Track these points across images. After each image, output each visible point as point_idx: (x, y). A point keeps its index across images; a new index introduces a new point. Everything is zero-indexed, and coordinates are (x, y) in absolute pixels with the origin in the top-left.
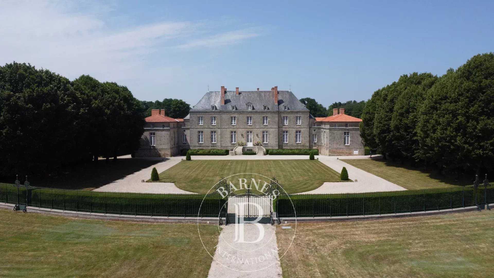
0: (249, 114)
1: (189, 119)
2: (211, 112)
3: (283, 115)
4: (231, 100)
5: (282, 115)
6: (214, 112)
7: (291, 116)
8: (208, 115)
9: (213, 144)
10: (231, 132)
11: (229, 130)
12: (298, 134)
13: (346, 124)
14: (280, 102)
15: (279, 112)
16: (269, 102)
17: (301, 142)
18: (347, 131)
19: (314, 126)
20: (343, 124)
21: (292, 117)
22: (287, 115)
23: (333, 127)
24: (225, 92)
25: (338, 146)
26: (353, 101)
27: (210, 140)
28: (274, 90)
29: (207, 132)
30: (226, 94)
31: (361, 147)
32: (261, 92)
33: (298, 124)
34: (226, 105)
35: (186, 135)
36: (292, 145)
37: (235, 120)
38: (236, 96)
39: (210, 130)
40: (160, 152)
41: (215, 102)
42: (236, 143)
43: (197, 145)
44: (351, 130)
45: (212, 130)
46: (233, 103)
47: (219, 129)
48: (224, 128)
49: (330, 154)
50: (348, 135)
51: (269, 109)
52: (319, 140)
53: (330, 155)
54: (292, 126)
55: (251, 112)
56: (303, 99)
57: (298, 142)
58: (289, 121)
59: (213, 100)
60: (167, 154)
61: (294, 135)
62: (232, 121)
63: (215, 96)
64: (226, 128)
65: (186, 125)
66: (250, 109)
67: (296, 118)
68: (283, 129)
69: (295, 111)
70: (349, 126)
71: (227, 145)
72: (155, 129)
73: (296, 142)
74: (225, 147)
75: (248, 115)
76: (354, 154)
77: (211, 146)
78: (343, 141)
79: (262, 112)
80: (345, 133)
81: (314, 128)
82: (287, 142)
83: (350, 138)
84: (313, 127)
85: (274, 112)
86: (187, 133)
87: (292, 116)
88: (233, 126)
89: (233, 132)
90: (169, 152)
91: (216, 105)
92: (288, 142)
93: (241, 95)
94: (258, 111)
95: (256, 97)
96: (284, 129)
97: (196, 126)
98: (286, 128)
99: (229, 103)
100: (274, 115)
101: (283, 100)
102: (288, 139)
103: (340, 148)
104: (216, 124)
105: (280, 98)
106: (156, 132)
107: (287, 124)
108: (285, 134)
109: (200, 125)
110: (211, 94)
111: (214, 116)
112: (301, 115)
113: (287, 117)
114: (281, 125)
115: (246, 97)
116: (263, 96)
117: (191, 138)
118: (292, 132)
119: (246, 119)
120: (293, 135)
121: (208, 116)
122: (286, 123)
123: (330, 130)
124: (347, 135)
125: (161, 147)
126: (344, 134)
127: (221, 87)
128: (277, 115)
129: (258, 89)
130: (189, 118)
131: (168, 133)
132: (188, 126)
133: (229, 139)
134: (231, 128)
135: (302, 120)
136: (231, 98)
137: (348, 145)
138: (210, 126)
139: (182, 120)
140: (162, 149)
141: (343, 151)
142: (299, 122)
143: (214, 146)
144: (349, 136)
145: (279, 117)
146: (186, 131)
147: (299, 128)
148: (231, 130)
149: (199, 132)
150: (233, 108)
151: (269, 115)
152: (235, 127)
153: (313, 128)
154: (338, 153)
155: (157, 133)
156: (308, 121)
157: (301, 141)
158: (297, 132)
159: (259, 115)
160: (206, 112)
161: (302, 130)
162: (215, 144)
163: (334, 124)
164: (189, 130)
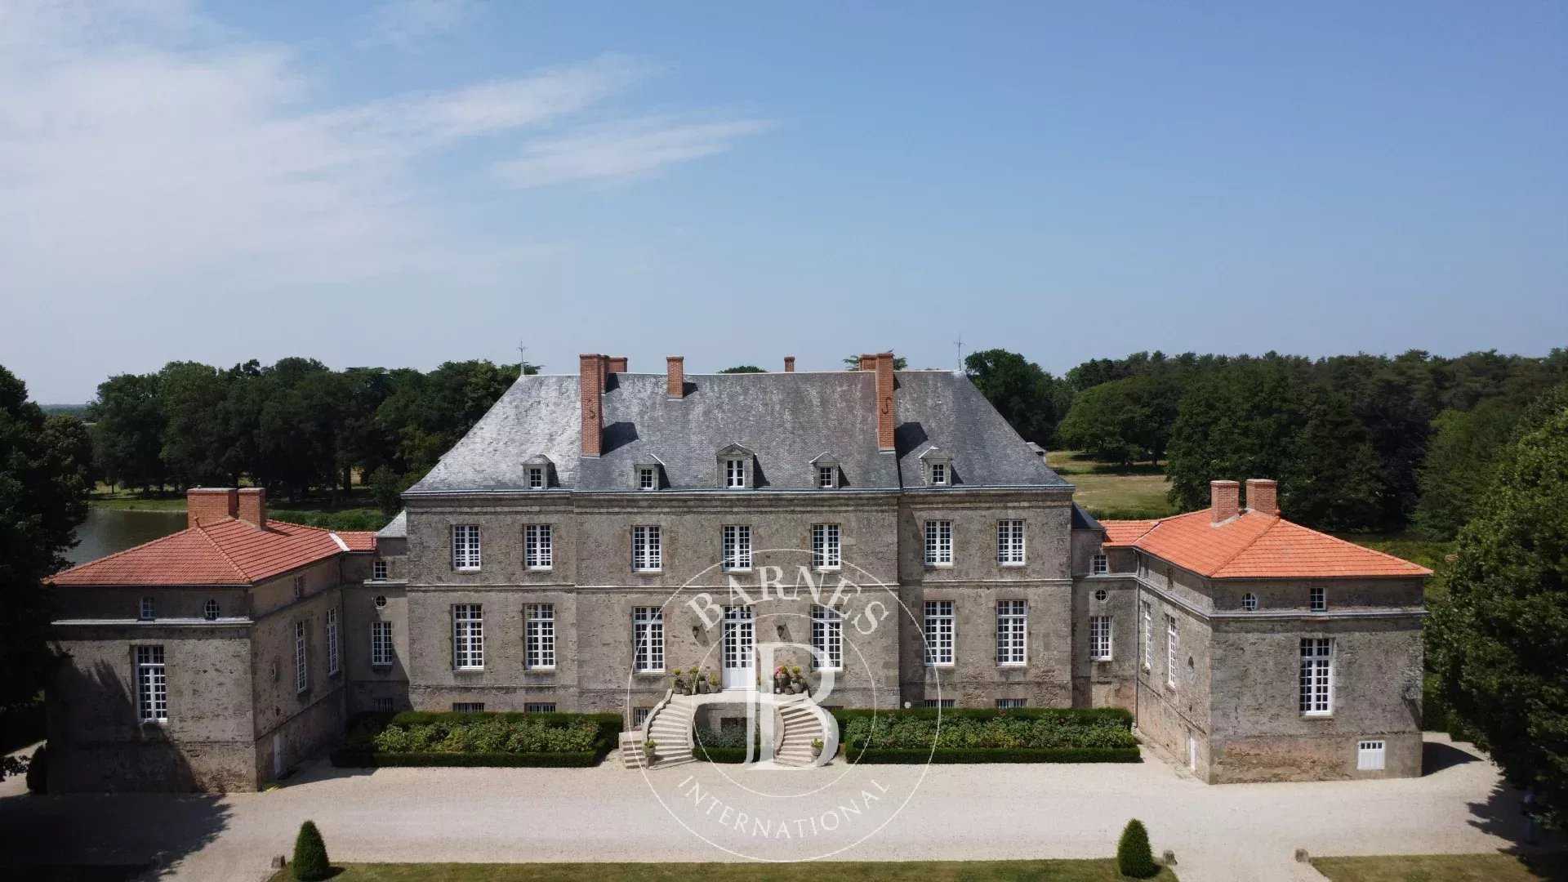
0: (732, 513)
1: (403, 539)
2: (526, 499)
3: (925, 515)
4: (638, 428)
5: (917, 514)
6: (539, 500)
7: (970, 520)
8: (506, 513)
9: (538, 675)
10: (638, 610)
11: (621, 604)
12: (1011, 615)
13: (1313, 591)
14: (907, 438)
15: (902, 502)
16: (846, 440)
17: (1024, 663)
18: (1320, 636)
19: (1097, 569)
20: (1292, 588)
21: (975, 526)
22: (950, 515)
23: (1232, 608)
24: (611, 383)
25: (1266, 725)
26: (1151, 355)
27: (517, 651)
28: (873, 367)
29: (502, 609)
30: (616, 392)
31: (1401, 727)
32: (808, 378)
33: (1010, 563)
34: (609, 456)
35: (388, 625)
36: (978, 682)
37: (655, 543)
38: (667, 405)
39: (516, 599)
40: (194, 763)
41: (551, 438)
42: (662, 671)
43: (450, 681)
44: (1346, 630)
45: (532, 598)
46: (647, 450)
47: (570, 591)
48: (595, 591)
49: (1219, 769)
50: (1323, 658)
51: (847, 484)
52: (1128, 646)
53: (1214, 780)
54: (975, 576)
55: (746, 502)
56: (981, 354)
57: (1011, 663)
58: (961, 547)
59: (543, 428)
60: (239, 776)
61: (990, 626)
62: (639, 552)
63: (557, 404)
64: (607, 591)
65: (389, 568)
66: (740, 482)
67: (995, 532)
68: (926, 591)
69: (994, 488)
70: (1330, 603)
71: (614, 686)
72: (161, 627)
73: (1001, 659)
74: (600, 694)
75: (730, 520)
76: (1359, 767)
77: (528, 689)
78: (1297, 694)
79: (811, 502)
80: (1305, 647)
81: (1099, 581)
82: (946, 664)
83: (1338, 674)
84: (1092, 575)
85: (874, 501)
86: (395, 611)
87: (976, 520)
88: (647, 577)
89: (649, 614)
90: (244, 763)
91: (554, 458)
92: (952, 664)
93: (696, 396)
94: (787, 494)
95: (777, 408)
96: (928, 593)
97: (440, 579)
98: (941, 586)
99: (626, 447)
100: (875, 517)
101: (925, 428)
102: (952, 648)
103: (1280, 738)
104: (549, 568)
105: (907, 412)
106: (170, 645)
107: (950, 564)
108: (938, 616)
109: (464, 573)
110: (534, 393)
111: (543, 519)
112: (1023, 514)
113: (946, 524)
114: (915, 568)
115: (720, 407)
116: (816, 402)
117: (413, 641)
118: (978, 608)
119: (718, 542)
120: (985, 623)
121: (509, 519)
122: (943, 557)
123: (1216, 629)
124: (1319, 653)
125: (204, 734)
126: (1298, 652)
127: (582, 357)
128: (892, 519)
129: (789, 361)
130: (404, 534)
131: (242, 647)
132: (401, 576)
133: (624, 651)
134: (631, 590)
135: (1030, 540)
136: (642, 414)
137: (1322, 713)
138: (519, 572)
139: (364, 540)
140: (208, 743)
141: (1295, 754)
142: (1016, 555)
143: (541, 689)
144: (1326, 664)
145: (905, 522)
146: (389, 601)
147: (1016, 584)
148: (636, 599)
149: (459, 610)
150: (645, 480)
151: (847, 518)
152: (657, 584)
153: (1093, 581)
154: (1266, 766)
155: (180, 651)
156: (1068, 545)
157: (1029, 659)
158: (1002, 605)
159: (789, 516)
160: (498, 501)
161: (1031, 594)
162: (548, 674)
163: (1240, 591)
164: (406, 596)
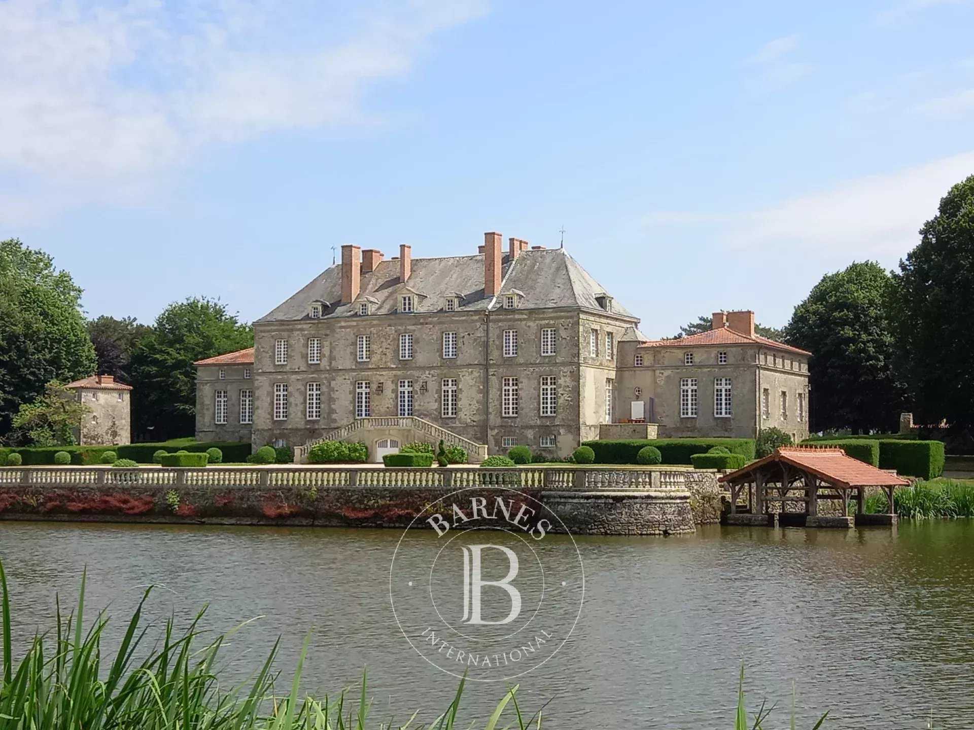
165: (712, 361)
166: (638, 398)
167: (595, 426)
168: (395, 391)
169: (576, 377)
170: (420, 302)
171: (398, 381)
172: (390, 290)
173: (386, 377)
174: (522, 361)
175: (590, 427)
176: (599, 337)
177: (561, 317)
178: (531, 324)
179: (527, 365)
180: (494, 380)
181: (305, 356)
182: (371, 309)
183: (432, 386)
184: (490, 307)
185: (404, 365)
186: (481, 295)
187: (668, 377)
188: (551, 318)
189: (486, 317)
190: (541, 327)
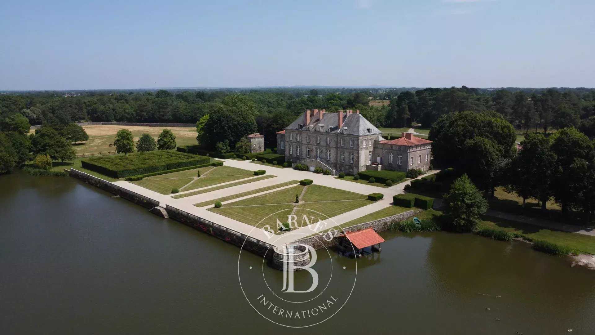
165: (397, 149)
166: (379, 156)
167: (364, 166)
168: (316, 151)
169: (358, 153)
170: (322, 128)
171: (316, 149)
172: (316, 123)
173: (314, 147)
174: (345, 147)
175: (363, 166)
176: (367, 141)
177: (355, 137)
178: (348, 138)
179: (346, 149)
180: (339, 152)
181: (296, 139)
182: (311, 129)
183: (324, 151)
184: (338, 132)
185: (318, 145)
186: (337, 128)
187: (386, 152)
188: (352, 137)
189: (337, 135)
190: (350, 139)
